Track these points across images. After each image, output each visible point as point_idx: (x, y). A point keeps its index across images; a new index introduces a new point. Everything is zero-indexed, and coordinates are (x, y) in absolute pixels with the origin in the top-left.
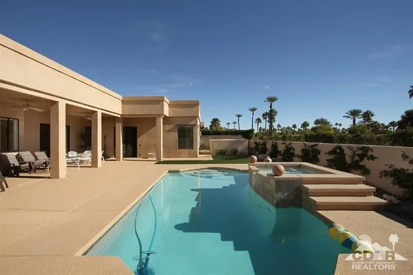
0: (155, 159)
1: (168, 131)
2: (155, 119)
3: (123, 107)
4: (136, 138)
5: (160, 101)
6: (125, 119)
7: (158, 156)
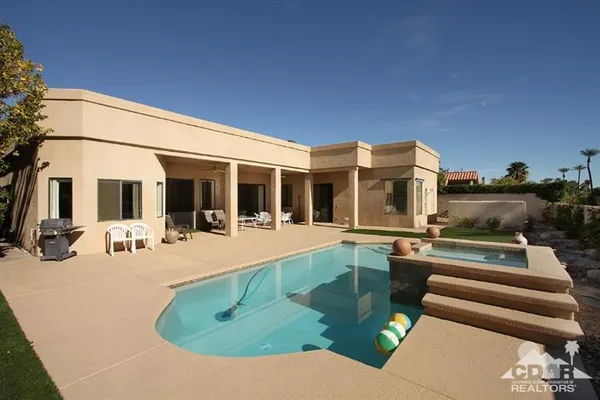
0: (347, 226)
1: (370, 189)
2: (347, 172)
3: (311, 161)
4: (332, 198)
5: (352, 149)
6: (316, 175)
7: (351, 223)
